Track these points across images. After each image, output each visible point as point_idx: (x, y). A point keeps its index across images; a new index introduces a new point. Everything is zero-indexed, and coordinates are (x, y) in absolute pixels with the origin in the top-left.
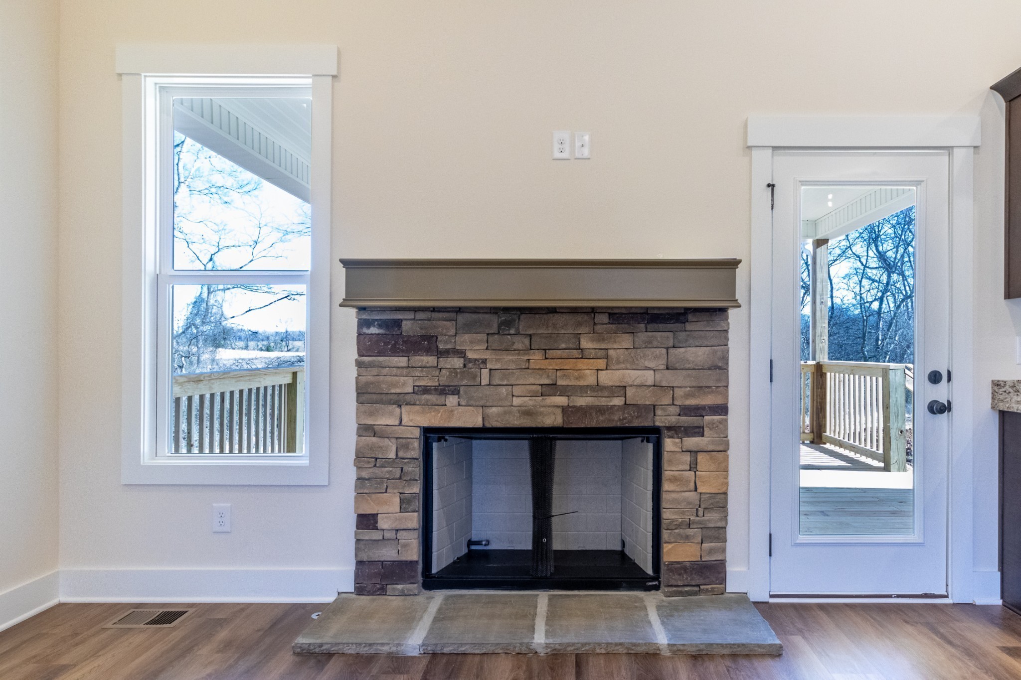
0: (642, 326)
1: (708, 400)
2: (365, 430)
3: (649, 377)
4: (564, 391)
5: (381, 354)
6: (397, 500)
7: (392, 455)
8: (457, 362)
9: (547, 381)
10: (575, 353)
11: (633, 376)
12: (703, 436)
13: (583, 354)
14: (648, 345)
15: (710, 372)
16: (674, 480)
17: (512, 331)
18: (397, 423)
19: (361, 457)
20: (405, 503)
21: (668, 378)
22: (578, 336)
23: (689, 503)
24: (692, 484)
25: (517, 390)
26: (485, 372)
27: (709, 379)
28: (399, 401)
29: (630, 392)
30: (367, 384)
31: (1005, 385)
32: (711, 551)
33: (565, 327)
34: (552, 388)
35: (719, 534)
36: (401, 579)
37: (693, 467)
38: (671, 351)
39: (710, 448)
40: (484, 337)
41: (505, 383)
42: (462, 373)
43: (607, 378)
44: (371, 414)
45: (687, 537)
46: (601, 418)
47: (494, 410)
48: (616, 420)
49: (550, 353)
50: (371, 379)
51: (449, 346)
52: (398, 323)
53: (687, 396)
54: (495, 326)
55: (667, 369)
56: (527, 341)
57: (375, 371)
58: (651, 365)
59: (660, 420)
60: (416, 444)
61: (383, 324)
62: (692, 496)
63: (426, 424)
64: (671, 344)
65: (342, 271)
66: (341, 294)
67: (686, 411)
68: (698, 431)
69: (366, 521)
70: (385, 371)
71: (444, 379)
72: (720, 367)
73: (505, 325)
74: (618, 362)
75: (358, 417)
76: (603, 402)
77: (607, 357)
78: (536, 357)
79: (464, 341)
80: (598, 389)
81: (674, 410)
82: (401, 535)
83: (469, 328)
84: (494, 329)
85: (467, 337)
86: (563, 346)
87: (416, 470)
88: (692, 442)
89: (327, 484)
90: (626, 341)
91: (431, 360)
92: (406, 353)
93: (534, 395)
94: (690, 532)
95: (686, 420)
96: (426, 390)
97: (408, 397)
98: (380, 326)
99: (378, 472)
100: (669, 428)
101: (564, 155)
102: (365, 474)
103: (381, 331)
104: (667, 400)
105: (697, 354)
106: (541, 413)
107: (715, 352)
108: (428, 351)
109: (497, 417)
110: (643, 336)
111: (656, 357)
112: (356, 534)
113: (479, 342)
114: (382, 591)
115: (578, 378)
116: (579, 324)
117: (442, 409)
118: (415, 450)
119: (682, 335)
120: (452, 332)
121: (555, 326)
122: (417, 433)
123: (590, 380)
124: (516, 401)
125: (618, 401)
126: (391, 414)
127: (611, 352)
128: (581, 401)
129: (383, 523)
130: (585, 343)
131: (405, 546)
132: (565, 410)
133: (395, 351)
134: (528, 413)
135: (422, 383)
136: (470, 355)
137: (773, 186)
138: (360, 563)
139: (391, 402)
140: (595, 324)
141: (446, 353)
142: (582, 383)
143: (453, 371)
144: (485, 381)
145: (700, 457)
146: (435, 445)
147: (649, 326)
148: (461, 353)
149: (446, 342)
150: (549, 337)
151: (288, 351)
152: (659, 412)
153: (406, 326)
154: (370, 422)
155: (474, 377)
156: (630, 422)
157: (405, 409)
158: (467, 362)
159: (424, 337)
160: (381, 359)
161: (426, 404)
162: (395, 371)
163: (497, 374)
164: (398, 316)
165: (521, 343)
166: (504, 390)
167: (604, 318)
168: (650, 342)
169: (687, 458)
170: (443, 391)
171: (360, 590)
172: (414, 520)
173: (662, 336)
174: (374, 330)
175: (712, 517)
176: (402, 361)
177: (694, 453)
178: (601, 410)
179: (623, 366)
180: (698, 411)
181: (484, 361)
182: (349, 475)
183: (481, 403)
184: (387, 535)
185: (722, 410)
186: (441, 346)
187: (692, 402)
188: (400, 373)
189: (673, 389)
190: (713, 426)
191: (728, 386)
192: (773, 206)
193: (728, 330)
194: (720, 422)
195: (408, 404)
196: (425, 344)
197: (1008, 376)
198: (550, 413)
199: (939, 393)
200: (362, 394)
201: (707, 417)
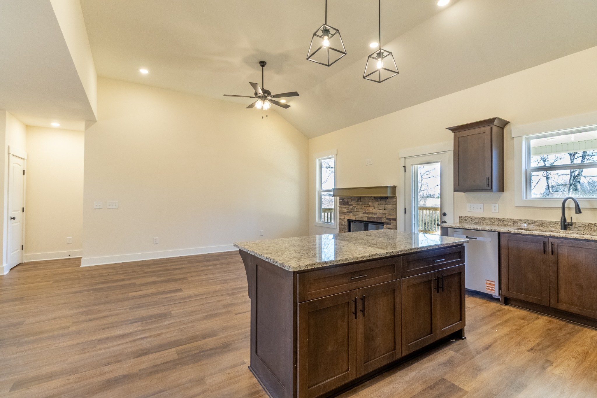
0: (380, 200)
1: (392, 217)
2: (340, 219)
3: (381, 211)
4: (367, 213)
5: (342, 205)
7: (343, 224)
8: (352, 207)
9: (364, 211)
10: (368, 206)
11: (378, 211)
12: (391, 225)
13: (370, 206)
15: (392, 211)
17: (359, 201)
18: (344, 218)
19: (339, 224)
21: (385, 212)
22: (369, 202)
25: (360, 213)
29: (378, 214)
31: (462, 217)
33: (367, 201)
34: (365, 213)
39: (391, 228)
40: (355, 202)
43: (374, 211)
46: (373, 220)
47: (357, 216)
48: (375, 220)
49: (365, 205)
50: (340, 209)
53: (388, 216)
54: (357, 200)
55: (384, 209)
58: (381, 208)
59: (383, 221)
61: (342, 199)
63: (349, 219)
64: (385, 204)
67: (387, 219)
68: (390, 224)
70: (343, 208)
72: (395, 209)
73: (359, 199)
74: (376, 208)
75: (339, 216)
76: (373, 216)
77: (374, 206)
78: (363, 206)
79: (352, 203)
80: (372, 213)
81: (385, 219)
83: (353, 200)
84: (356, 201)
86: (367, 204)
87: (346, 227)
88: (388, 226)
89: (336, 228)
91: (348, 206)
92: (345, 205)
93: (363, 214)
95: (387, 221)
99: (342, 227)
100: (385, 223)
102: (340, 227)
103: (342, 201)
104: (384, 217)
105: (389, 206)
107: (392, 206)
109: (357, 218)
110: (380, 202)
111: (382, 207)
113: (354, 203)
116: (369, 199)
117: (350, 216)
118: (346, 223)
119: (387, 202)
120: (351, 201)
122: (346, 220)
123: (371, 212)
124: (360, 215)
125: (375, 216)
126: (343, 216)
127: (375, 206)
128: (370, 216)
130: (370, 204)
132: (367, 217)
134: (362, 218)
135: (347, 211)
136: (354, 206)
137: (405, 167)
139: (343, 214)
140: (372, 199)
143: (351, 209)
146: (351, 223)
147: (381, 200)
148: (352, 205)
149: (350, 203)
150: (365, 202)
152: (382, 219)
153: (345, 199)
155: (354, 210)
156: (378, 221)
157: (345, 215)
161: (348, 214)
163: (357, 209)
164: (344, 198)
165: (360, 203)
166: (358, 213)
167: (373, 198)
168: (381, 204)
170: (350, 212)
173: (383, 202)
177: (389, 229)
178: (373, 218)
179: (377, 208)
180: (389, 219)
181: (355, 207)
182: (338, 227)
183: (355, 215)
185: (395, 219)
186: (350, 204)
187: (389, 217)
188: (345, 209)
189: (385, 214)
190: (393, 223)
191: (396, 214)
192: (405, 171)
193: (396, 201)
194: (394, 222)
195: (345, 214)
196: (347, 203)
197: (463, 215)
198: (365, 217)
199: (444, 218)
200: (340, 212)
201: (391, 221)
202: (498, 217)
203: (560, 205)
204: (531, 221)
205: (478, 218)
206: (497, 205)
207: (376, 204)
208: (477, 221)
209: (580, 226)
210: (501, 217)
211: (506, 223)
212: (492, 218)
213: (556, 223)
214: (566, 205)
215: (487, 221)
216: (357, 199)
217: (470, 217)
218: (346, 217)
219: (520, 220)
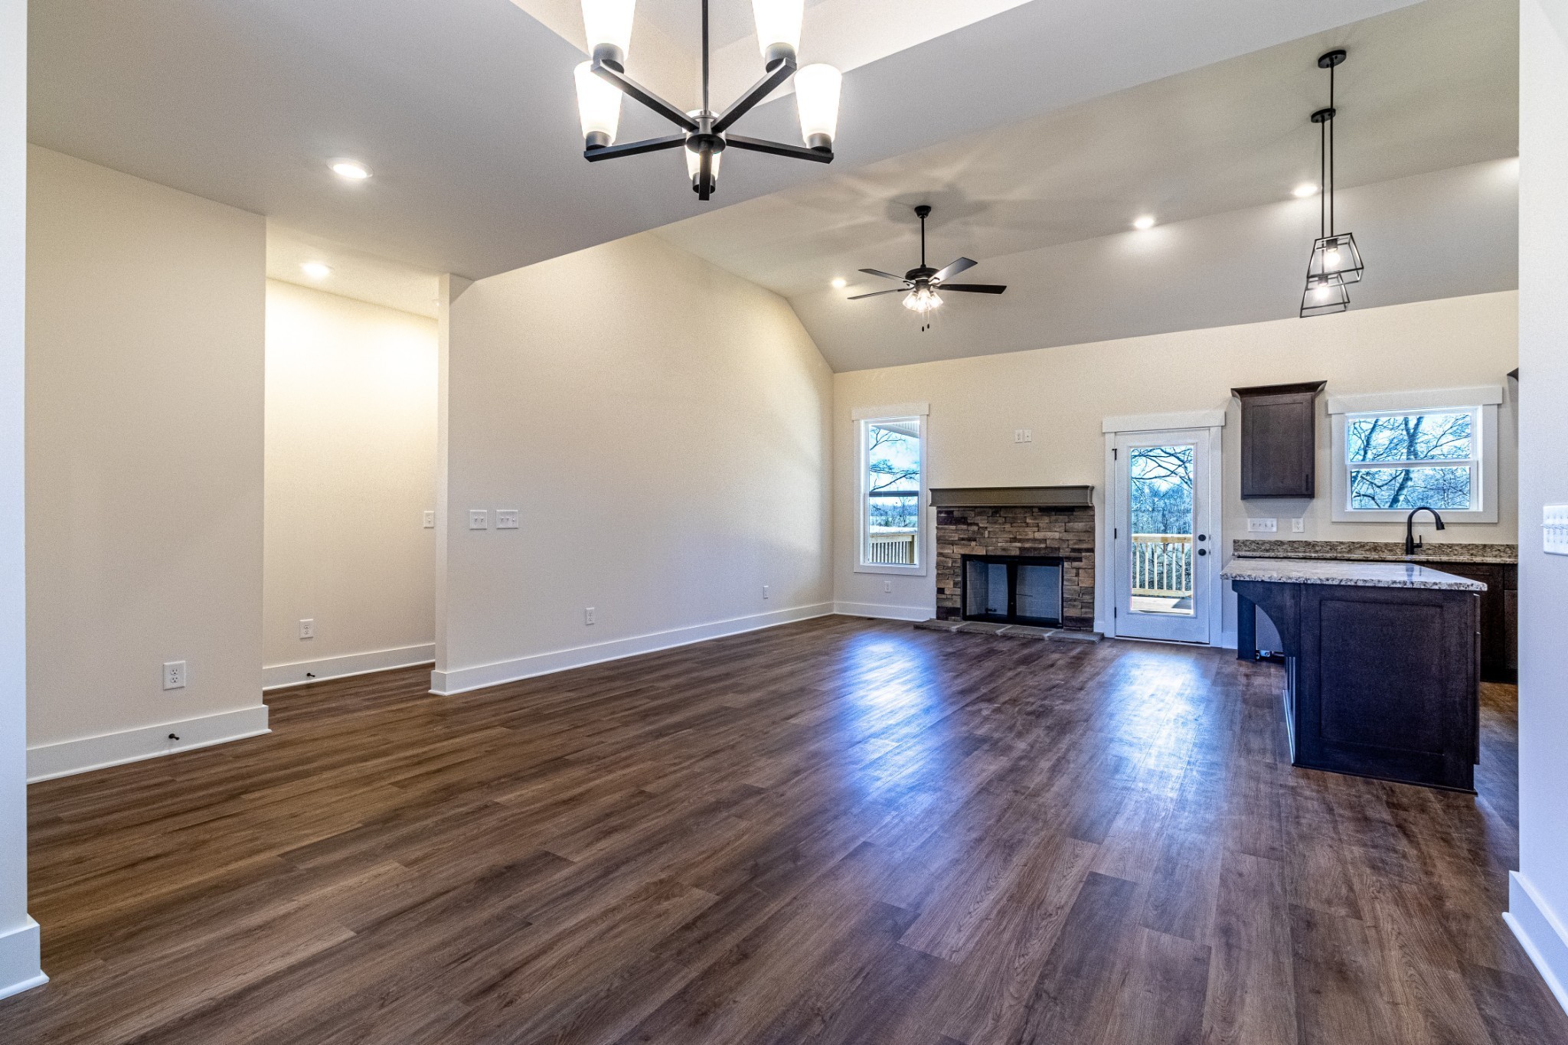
0: (1054, 513)
1: (1084, 546)
2: (940, 554)
3: (1057, 535)
4: (1020, 541)
5: (946, 524)
6: (952, 583)
7: (950, 565)
8: (975, 528)
9: (1011, 536)
10: (1024, 524)
11: (1049, 535)
12: (1082, 561)
13: (1028, 525)
14: (1056, 521)
15: (1085, 533)
16: (1068, 580)
17: (998, 516)
18: (952, 552)
19: (938, 565)
20: (955, 584)
21: (1066, 536)
22: (1025, 517)
23: (1075, 591)
24: (1076, 583)
25: (1000, 540)
26: (986, 532)
27: (1084, 537)
28: (953, 543)
29: (1048, 542)
30: (940, 536)
31: (1239, 542)
32: (1086, 613)
33: (1020, 514)
34: (1015, 540)
35: (1091, 605)
36: (954, 615)
37: (1077, 575)
38: (1067, 524)
39: (1085, 567)
40: (986, 518)
41: (995, 537)
42: (977, 532)
43: (1038, 535)
44: (942, 548)
45: (1074, 606)
46: (1036, 553)
47: (990, 548)
48: (1042, 554)
49: (1014, 524)
50: (942, 534)
51: (972, 521)
52: (952, 512)
53: (1075, 544)
55: (1065, 531)
56: (1004, 519)
57: (943, 531)
58: (1058, 529)
59: (1062, 554)
60: (959, 561)
61: (946, 512)
62: (1076, 587)
63: (963, 553)
64: (1067, 520)
65: (930, 493)
66: (930, 502)
67: (1074, 550)
68: (1080, 560)
69: (940, 591)
70: (948, 531)
71: (970, 535)
72: (1091, 531)
73: (995, 513)
74: (1043, 528)
75: (937, 549)
76: (1036, 545)
77: (1038, 526)
78: (1007, 526)
79: (978, 519)
80: (1034, 540)
81: (1068, 550)
82: (954, 597)
83: (980, 514)
84: (990, 514)
85: (979, 517)
86: (1019, 522)
87: (959, 571)
88: (1076, 564)
89: (924, 574)
90: (1046, 520)
91: (965, 527)
92: (955, 524)
93: (1007, 542)
94: (1075, 603)
95: (1073, 555)
96: (963, 539)
97: (956, 542)
99: (945, 571)
100: (1066, 558)
101: (1021, 440)
102: (940, 572)
103: (946, 515)
104: (1065, 546)
105: (1079, 526)
106: (1011, 550)
107: (1086, 525)
108: (964, 523)
109: (992, 551)
110: (1054, 518)
111: (1060, 527)
112: (937, 596)
113: (984, 519)
114: (947, 619)
115: (1025, 535)
116: (1026, 512)
117: (970, 547)
118: (959, 564)
119: (1072, 517)
120: (973, 515)
121: (1015, 513)
122: (960, 556)
123: (1031, 536)
124: (999, 544)
125: (1043, 546)
126: (950, 548)
127: (1040, 524)
128: (1027, 545)
129: (947, 592)
130: (1028, 521)
131: (955, 601)
132: (1020, 548)
133: (951, 523)
134: (1004, 549)
135: (961, 536)
136: (981, 525)
137: (1116, 450)
138: (938, 607)
139: (949, 544)
140: (1033, 512)
141: (971, 524)
142: (1027, 537)
143: (974, 532)
144: (987, 536)
145: (1080, 571)
146: (968, 562)
147: (1057, 513)
148: (977, 524)
150: (1013, 518)
151: (905, 526)
152: (1061, 551)
153: (956, 513)
154: (941, 551)
155: (982, 534)
156: (1049, 554)
157: (955, 546)
158: (979, 528)
159: (962, 518)
160: (946, 526)
161: (964, 545)
162: (951, 531)
163: (992, 533)
164: (952, 509)
165: (1001, 520)
166: (995, 540)
167: (1036, 510)
168: (1058, 520)
169: (1074, 571)
170: (970, 540)
171: (938, 618)
172: (958, 591)
173: (1063, 518)
174: (943, 515)
175: (1087, 598)
176: (953, 527)
177: (1078, 569)
178: (1035, 549)
179: (1045, 530)
180: (1079, 550)
181: (986, 528)
182: (934, 572)
183: (985, 545)
184: (948, 597)
185: (1092, 550)
186: (969, 521)
187: (1077, 546)
188: (953, 532)
189: (1068, 540)
190: (1086, 557)
191: (1094, 540)
192: (1116, 459)
193: (1094, 515)
194: (1090, 556)
195: (956, 544)
196: (962, 520)
197: (1241, 537)
198: (1014, 549)
199: (1201, 545)
200: (939, 539)
201: (1084, 554)
202: (1304, 540)
203: (1405, 519)
204: (1358, 543)
205: (1270, 542)
206: (1301, 520)
207: (1044, 521)
208: (1267, 546)
209: (1429, 549)
210: (1310, 539)
211: (1317, 548)
212: (1294, 542)
215: (1285, 547)
216: (991, 511)
217: (1253, 542)
218: (958, 551)
219: (1342, 543)
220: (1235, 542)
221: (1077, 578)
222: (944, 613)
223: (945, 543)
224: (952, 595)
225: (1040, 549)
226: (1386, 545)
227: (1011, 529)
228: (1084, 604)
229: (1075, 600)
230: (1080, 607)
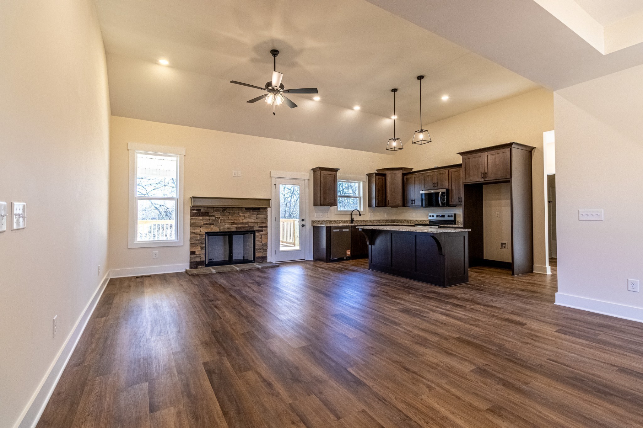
0: (251, 211)
1: (264, 225)
2: (192, 233)
3: (253, 221)
4: (236, 224)
5: (196, 216)
6: (200, 248)
7: (199, 238)
8: (214, 218)
9: (233, 222)
10: (238, 216)
11: (250, 220)
13: (240, 216)
14: (253, 214)
15: (264, 219)
16: (258, 241)
17: (225, 212)
18: (200, 231)
19: (191, 239)
20: (202, 248)
21: (256, 221)
22: (239, 213)
23: (260, 245)
24: (261, 241)
25: (226, 224)
26: (220, 220)
27: (264, 221)
28: (200, 226)
29: (249, 224)
30: (192, 223)
32: (265, 254)
33: (236, 211)
34: (234, 223)
35: (266, 251)
36: (201, 265)
37: (261, 238)
38: (257, 216)
39: (264, 234)
40: (219, 213)
41: (224, 222)
42: (215, 220)
43: (245, 221)
44: (194, 229)
45: (260, 252)
46: (244, 229)
47: (221, 228)
48: (247, 229)
49: (233, 216)
50: (194, 222)
51: (212, 215)
52: (200, 210)
55: (256, 219)
56: (228, 214)
57: (195, 220)
58: (253, 218)
59: (255, 229)
60: (204, 236)
61: (197, 210)
62: (261, 243)
63: (206, 231)
64: (257, 214)
67: (260, 227)
68: (262, 231)
69: (192, 253)
70: (197, 220)
71: (211, 221)
72: (266, 219)
73: (224, 210)
74: (247, 218)
75: (190, 230)
76: (244, 226)
77: (244, 217)
78: (230, 217)
79: (215, 214)
80: (243, 223)
81: (257, 227)
83: (216, 211)
84: (222, 211)
86: (236, 214)
87: (204, 241)
88: (261, 233)
89: (182, 245)
90: (248, 214)
91: (208, 218)
92: (202, 216)
93: (230, 224)
94: (261, 250)
95: (260, 229)
96: (206, 224)
97: (202, 226)
98: (196, 210)
99: (196, 242)
100: (257, 231)
101: (236, 176)
102: (192, 243)
103: (196, 211)
104: (256, 225)
105: (262, 216)
106: (232, 228)
107: (265, 216)
108: (207, 216)
109: (222, 229)
110: (252, 213)
111: (254, 217)
112: (190, 256)
113: (219, 214)
114: (197, 268)
115: (239, 221)
116: (239, 210)
117: (210, 228)
119: (259, 212)
120: (212, 212)
121: (234, 211)
122: (205, 233)
123: (241, 221)
124: (226, 226)
125: (247, 226)
126: (199, 229)
127: (245, 216)
128: (239, 226)
129: (197, 253)
130: (240, 214)
131: (202, 257)
132: (236, 228)
133: (200, 216)
134: (229, 228)
135: (206, 222)
136: (216, 216)
137: (275, 184)
138: (191, 262)
139: (198, 227)
140: (242, 210)
141: (211, 216)
142: (239, 222)
143: (213, 220)
144: (220, 222)
145: (263, 236)
146: (209, 236)
147: (253, 211)
148: (214, 216)
149: (211, 214)
150: (233, 213)
152: (255, 227)
153: (202, 211)
154: (193, 231)
155: (217, 221)
156: (249, 230)
157: (202, 228)
158: (216, 218)
160: (196, 217)
161: (207, 227)
162: (199, 220)
163: (222, 221)
164: (200, 208)
165: (227, 214)
166: (224, 224)
167: (244, 209)
169: (260, 236)
170: (210, 224)
171: (191, 268)
172: (203, 252)
173: (255, 213)
174: (195, 211)
175: (265, 248)
176: (201, 218)
177: (261, 235)
178: (244, 227)
180: (262, 227)
181: (219, 218)
182: (188, 244)
183: (219, 227)
184: (198, 255)
185: (266, 227)
187: (261, 225)
188: (201, 220)
189: (257, 223)
190: (264, 230)
191: (267, 222)
192: (276, 188)
193: (267, 212)
194: (266, 229)
196: (206, 214)
197: (314, 220)
198: (233, 228)
199: (303, 223)
200: (192, 225)
201: (264, 228)
202: (329, 220)
205: (321, 221)
206: (328, 214)
208: (321, 222)
210: (331, 220)
211: (332, 223)
213: (348, 221)
214: (353, 213)
215: (325, 222)
216: (222, 209)
217: (317, 221)
218: (204, 230)
219: (338, 221)
220: (312, 221)
221: (261, 239)
222: (194, 265)
223: (196, 227)
224: (200, 254)
225: (245, 227)
226: (346, 221)
227: (232, 218)
228: (264, 251)
229: (261, 249)
230: (262, 252)
